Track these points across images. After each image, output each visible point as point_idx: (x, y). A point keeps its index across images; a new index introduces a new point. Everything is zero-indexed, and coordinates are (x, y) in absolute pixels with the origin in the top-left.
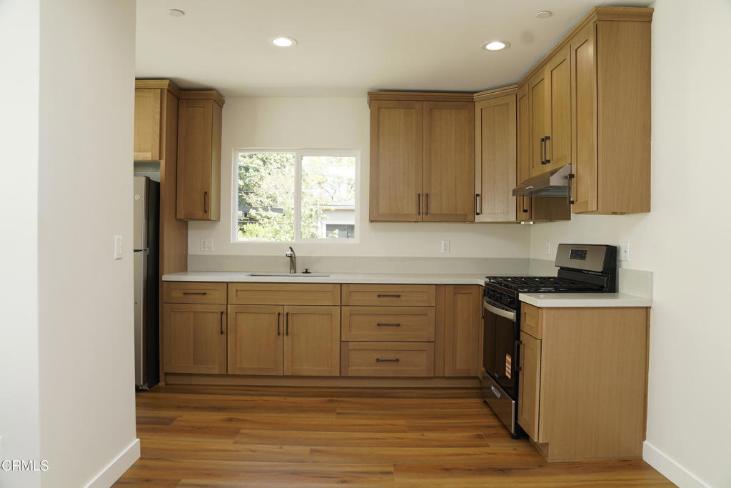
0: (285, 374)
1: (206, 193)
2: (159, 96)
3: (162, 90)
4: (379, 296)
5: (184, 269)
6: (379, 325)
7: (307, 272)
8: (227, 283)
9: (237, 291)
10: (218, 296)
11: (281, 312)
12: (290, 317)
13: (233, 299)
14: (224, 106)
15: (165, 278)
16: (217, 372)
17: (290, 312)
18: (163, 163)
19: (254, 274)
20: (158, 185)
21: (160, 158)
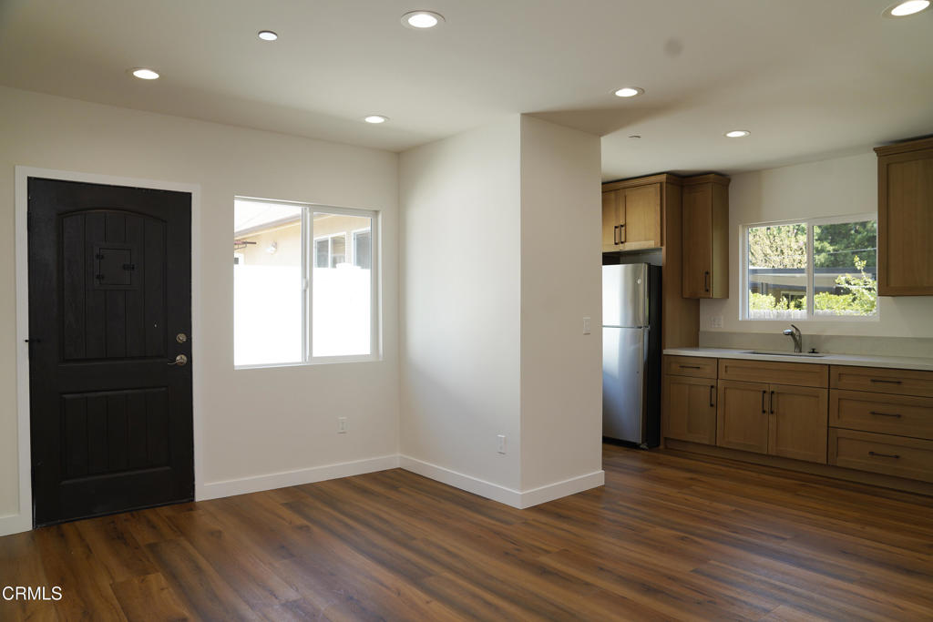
0: (770, 453)
1: (707, 273)
2: (659, 189)
3: (661, 184)
4: (874, 381)
5: (695, 344)
6: (873, 413)
7: (813, 352)
8: (718, 359)
9: (726, 367)
10: (709, 371)
11: (767, 390)
12: (775, 396)
13: (722, 374)
14: (731, 185)
15: (666, 352)
16: (707, 442)
17: (775, 390)
18: (664, 248)
19: (756, 351)
20: (660, 268)
21: (662, 245)
